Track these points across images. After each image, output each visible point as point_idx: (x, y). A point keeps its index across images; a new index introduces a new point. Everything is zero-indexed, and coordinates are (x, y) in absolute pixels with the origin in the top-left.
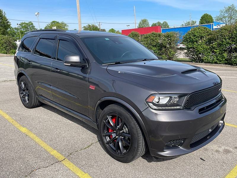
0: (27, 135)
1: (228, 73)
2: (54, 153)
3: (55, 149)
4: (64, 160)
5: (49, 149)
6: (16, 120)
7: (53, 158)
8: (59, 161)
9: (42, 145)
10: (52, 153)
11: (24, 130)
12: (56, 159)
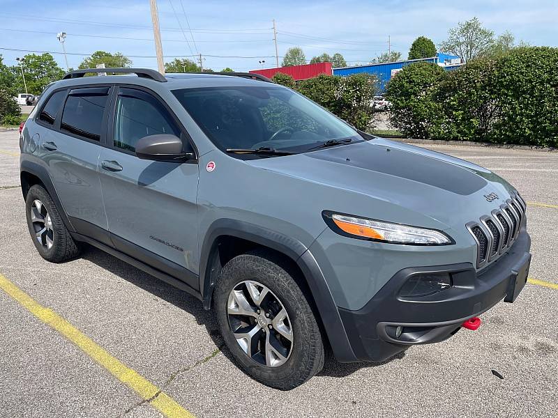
0: (54, 330)
1: (486, 159)
2: (130, 377)
3: (129, 366)
4: (157, 395)
5: (115, 366)
6: (24, 290)
7: (128, 391)
8: (144, 402)
9: (97, 357)
10: (124, 379)
11: (45, 314)
12: (137, 394)
